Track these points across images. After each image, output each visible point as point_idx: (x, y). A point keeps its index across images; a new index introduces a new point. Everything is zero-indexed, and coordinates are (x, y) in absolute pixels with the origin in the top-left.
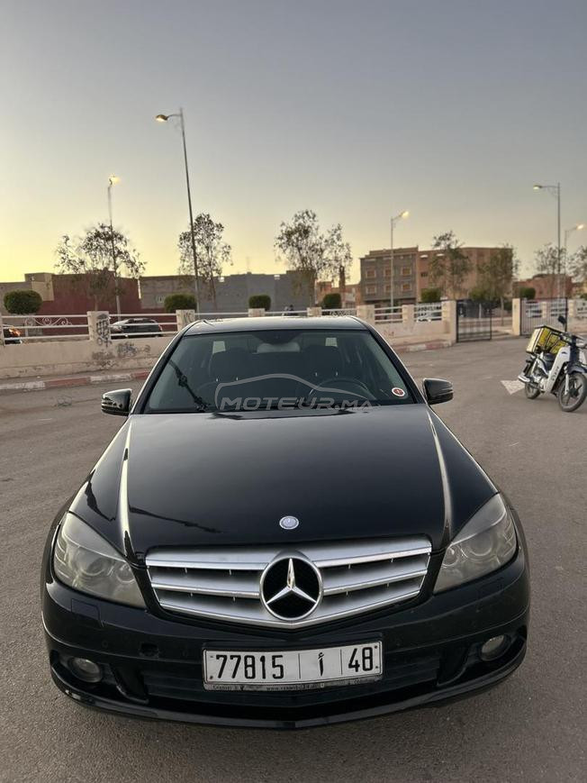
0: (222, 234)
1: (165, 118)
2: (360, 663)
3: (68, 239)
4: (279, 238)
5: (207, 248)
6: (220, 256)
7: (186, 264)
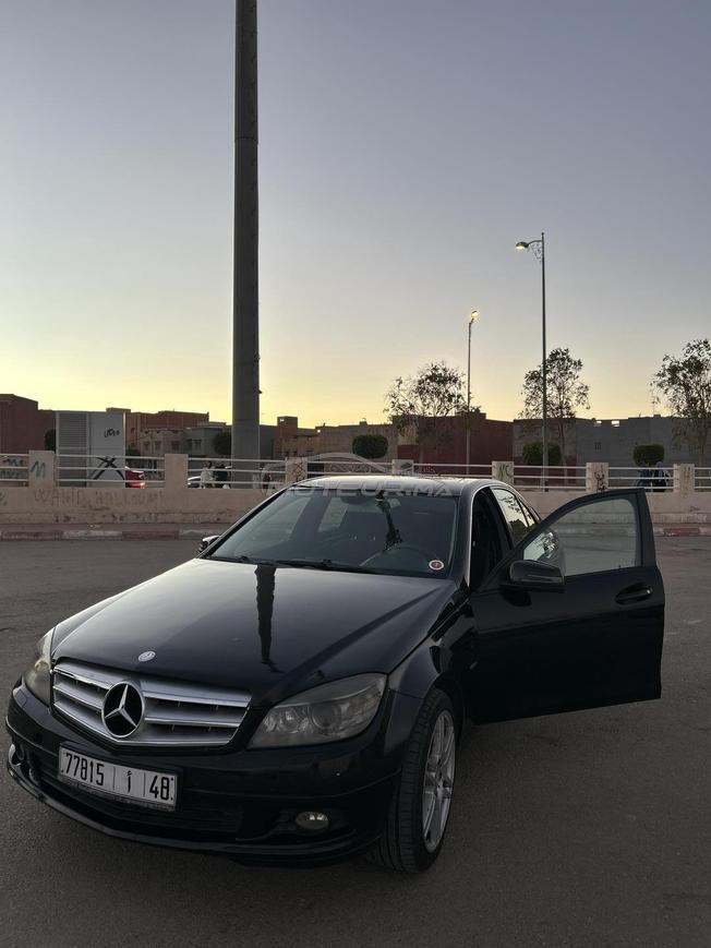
0: (578, 373)
1: (526, 245)
2: (159, 790)
3: (401, 382)
4: (659, 375)
5: (559, 389)
6: (574, 398)
7: (532, 408)
